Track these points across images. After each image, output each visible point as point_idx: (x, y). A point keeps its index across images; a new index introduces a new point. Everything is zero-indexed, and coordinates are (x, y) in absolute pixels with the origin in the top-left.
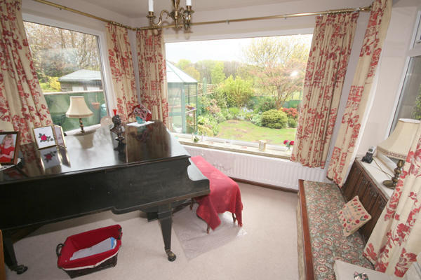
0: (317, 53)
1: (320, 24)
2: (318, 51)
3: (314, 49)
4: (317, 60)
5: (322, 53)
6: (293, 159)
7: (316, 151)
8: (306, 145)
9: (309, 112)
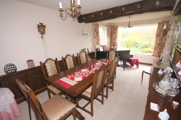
0: (159, 30)
1: (159, 24)
2: (159, 29)
3: (158, 29)
4: (159, 32)
5: (160, 30)
6: (152, 56)
7: (158, 53)
8: (156, 51)
9: (157, 43)
